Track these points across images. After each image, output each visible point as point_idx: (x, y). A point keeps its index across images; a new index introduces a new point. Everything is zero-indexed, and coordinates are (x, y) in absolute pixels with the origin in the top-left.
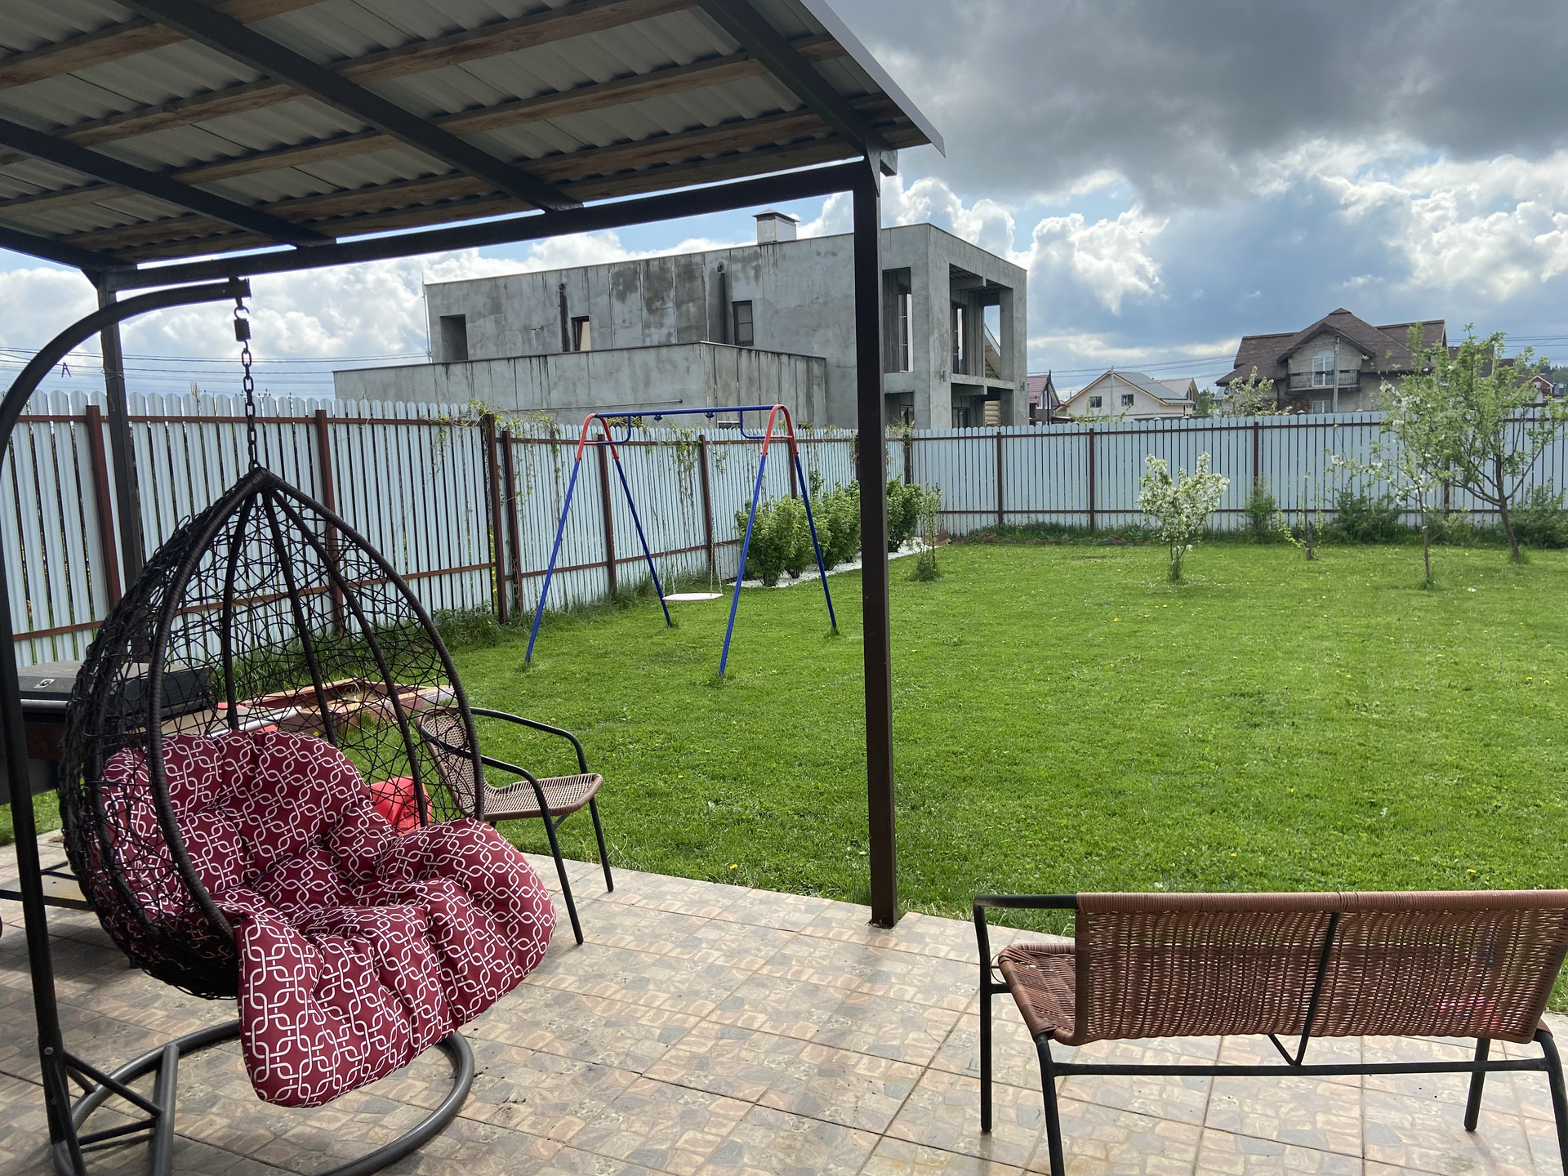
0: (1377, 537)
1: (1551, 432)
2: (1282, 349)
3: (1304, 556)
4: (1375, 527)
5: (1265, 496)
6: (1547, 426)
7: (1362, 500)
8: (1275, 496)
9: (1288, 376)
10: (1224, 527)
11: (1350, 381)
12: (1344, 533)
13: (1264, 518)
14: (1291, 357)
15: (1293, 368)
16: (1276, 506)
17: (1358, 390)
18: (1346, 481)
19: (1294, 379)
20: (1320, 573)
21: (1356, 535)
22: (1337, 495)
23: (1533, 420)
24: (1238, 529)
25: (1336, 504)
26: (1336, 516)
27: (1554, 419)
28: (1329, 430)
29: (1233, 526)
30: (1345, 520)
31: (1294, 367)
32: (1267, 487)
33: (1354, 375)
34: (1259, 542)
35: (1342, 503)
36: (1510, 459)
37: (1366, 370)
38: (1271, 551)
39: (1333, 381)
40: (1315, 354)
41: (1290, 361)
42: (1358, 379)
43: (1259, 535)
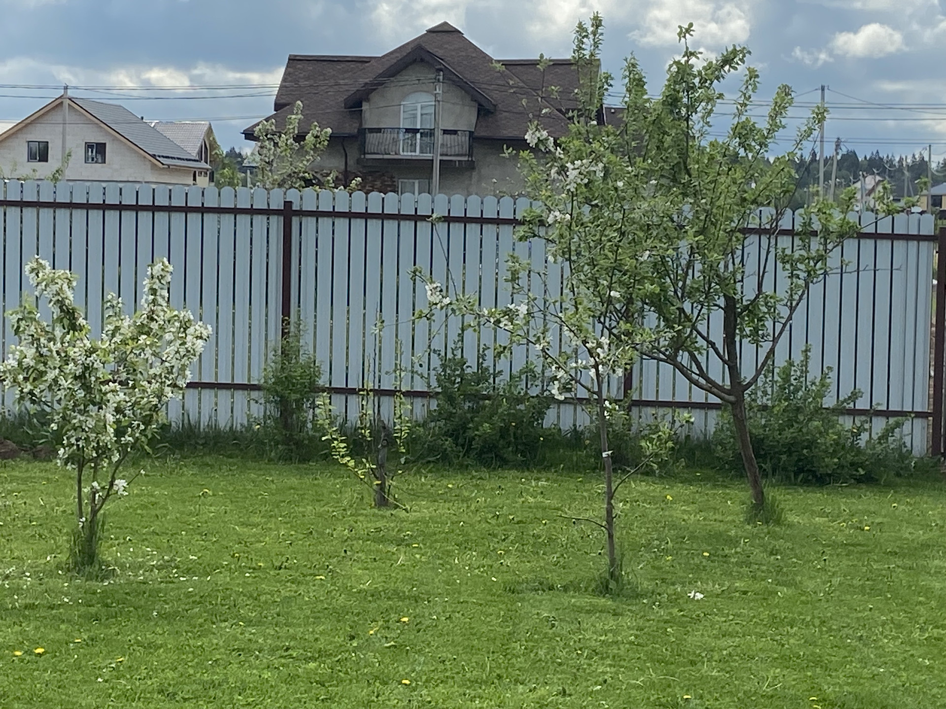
0: (508, 453)
1: (821, 258)
2: (352, 84)
3: (369, 499)
4: (504, 432)
5: (302, 359)
6: (815, 245)
7: (482, 375)
8: (322, 359)
9: (362, 132)
10: (223, 422)
11: (457, 150)
12: (448, 443)
13: (299, 408)
14: (368, 100)
15: (371, 119)
16: (323, 381)
17: (471, 166)
18: (453, 336)
19: (371, 138)
20: (400, 542)
21: (467, 447)
22: (436, 362)
23: (791, 233)
24: (249, 427)
25: (434, 383)
26: (434, 405)
27: (826, 233)
28: (424, 228)
29: (240, 420)
30: (450, 416)
31: (371, 116)
32: (306, 341)
33: (465, 139)
34: (287, 459)
35: (445, 380)
36: (751, 309)
37: (482, 133)
38: (308, 480)
39: (432, 147)
40: (404, 97)
41: (365, 107)
42: (470, 147)
43: (287, 441)
